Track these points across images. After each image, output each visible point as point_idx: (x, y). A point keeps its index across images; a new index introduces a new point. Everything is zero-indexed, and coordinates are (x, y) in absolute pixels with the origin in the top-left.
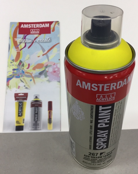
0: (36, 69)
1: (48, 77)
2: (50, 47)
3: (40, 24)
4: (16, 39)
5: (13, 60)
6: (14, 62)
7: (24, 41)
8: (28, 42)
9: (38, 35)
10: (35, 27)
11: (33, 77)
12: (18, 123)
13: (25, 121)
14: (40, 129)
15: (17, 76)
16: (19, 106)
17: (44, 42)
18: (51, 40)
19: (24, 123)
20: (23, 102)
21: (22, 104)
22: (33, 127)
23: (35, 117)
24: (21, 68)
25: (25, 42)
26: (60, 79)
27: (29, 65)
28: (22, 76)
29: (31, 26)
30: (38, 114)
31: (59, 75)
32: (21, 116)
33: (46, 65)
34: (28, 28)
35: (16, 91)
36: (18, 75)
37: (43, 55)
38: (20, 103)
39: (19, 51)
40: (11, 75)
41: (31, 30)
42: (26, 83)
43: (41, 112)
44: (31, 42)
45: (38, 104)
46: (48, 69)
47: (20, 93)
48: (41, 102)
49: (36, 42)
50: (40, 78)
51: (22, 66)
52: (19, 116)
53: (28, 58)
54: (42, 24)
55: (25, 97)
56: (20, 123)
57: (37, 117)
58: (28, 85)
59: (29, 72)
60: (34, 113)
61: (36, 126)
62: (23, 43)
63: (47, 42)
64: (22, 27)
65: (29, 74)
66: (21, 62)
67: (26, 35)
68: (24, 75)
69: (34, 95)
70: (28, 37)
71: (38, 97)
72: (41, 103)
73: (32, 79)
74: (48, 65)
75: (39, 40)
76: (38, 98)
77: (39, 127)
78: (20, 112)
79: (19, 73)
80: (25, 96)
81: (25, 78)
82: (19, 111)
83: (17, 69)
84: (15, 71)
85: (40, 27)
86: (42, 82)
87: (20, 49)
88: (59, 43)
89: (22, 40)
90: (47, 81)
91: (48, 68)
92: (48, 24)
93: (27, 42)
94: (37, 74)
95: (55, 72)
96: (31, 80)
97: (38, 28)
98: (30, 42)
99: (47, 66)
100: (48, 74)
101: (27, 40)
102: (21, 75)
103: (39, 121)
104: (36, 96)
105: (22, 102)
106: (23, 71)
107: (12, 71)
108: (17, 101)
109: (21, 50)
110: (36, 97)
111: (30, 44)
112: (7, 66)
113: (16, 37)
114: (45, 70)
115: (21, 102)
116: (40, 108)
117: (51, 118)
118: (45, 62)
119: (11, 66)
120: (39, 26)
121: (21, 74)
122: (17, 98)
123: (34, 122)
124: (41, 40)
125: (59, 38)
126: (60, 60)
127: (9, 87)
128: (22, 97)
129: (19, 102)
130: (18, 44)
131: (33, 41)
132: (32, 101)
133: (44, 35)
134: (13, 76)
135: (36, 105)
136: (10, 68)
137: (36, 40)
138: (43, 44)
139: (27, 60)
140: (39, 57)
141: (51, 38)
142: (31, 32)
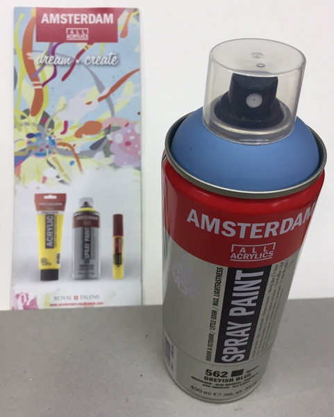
0: (84, 135)
1: (112, 156)
2: (117, 79)
3: (90, 15)
4: (31, 55)
5: (27, 111)
6: (30, 116)
7: (50, 60)
8: (61, 63)
9: (85, 44)
10: (78, 23)
11: (77, 156)
12: (46, 264)
13: (61, 260)
14: (95, 276)
15: (39, 152)
16: (47, 224)
17: (100, 65)
18: (117, 59)
19: (58, 262)
20: (55, 214)
21: (53, 220)
22: (80, 274)
23: (84, 249)
24: (48, 131)
25: (54, 63)
26: (140, 163)
27: (66, 124)
28: (50, 152)
29: (68, 18)
30: (92, 243)
31: (139, 153)
32: (52, 247)
33: (107, 126)
34: (60, 24)
35: (38, 188)
36: (41, 150)
37: (100, 99)
38: (48, 218)
39: (40, 87)
40: (24, 150)
41: (67, 29)
42: (62, 170)
43: (98, 239)
44: (69, 64)
45: (90, 220)
46: (113, 137)
47: (47, 195)
48: (98, 216)
49: (80, 63)
50: (93, 159)
51: (49, 127)
52: (47, 247)
53: (62, 107)
54: (96, 16)
55: (61, 204)
56: (50, 264)
57: (88, 251)
58: (65, 175)
59: (66, 142)
60: (80, 242)
61: (87, 269)
62: (48, 64)
63: (108, 65)
64: (45, 22)
65: (66, 148)
66: (45, 116)
67: (55, 44)
68: (54, 150)
69: (81, 200)
70: (62, 48)
71: (90, 204)
72: (96, 218)
73: (74, 159)
74: (112, 126)
75: (88, 58)
76: (91, 207)
77: (93, 273)
78: (50, 239)
79: (43, 144)
80: (60, 202)
81: (58, 156)
82: (46, 237)
83: (39, 135)
84: (34, 140)
85: (90, 22)
86: (98, 169)
87: (42, 82)
88: (138, 70)
89: (46, 57)
90: (111, 165)
91: (112, 133)
92: (111, 15)
93: (58, 62)
94: (88, 148)
95: (128, 144)
96: (72, 163)
97: (84, 25)
98: (67, 64)
99: (109, 129)
100: (112, 148)
101: (60, 59)
102: (47, 150)
103: (94, 258)
104: (86, 201)
105: (53, 215)
106: (53, 138)
107: (26, 139)
108: (40, 212)
109: (44, 84)
111: (67, 69)
112: (13, 126)
113: (31, 51)
114: (105, 138)
115: (50, 215)
116: (96, 228)
117: (121, 254)
118: (104, 117)
119: (21, 125)
120: (88, 20)
121: (47, 147)
122: (40, 204)
123: (82, 262)
124: (94, 58)
125: (138, 57)
126: (142, 113)
127: (20, 178)
128: (53, 204)
129: (47, 216)
130: (37, 68)
131: (75, 62)
132: (77, 213)
133: (102, 44)
134: (30, 152)
135: (85, 223)
136: (20, 130)
137: (82, 57)
138: (97, 68)
139: (61, 111)
140: (89, 103)
141: (118, 54)
142: (68, 36)
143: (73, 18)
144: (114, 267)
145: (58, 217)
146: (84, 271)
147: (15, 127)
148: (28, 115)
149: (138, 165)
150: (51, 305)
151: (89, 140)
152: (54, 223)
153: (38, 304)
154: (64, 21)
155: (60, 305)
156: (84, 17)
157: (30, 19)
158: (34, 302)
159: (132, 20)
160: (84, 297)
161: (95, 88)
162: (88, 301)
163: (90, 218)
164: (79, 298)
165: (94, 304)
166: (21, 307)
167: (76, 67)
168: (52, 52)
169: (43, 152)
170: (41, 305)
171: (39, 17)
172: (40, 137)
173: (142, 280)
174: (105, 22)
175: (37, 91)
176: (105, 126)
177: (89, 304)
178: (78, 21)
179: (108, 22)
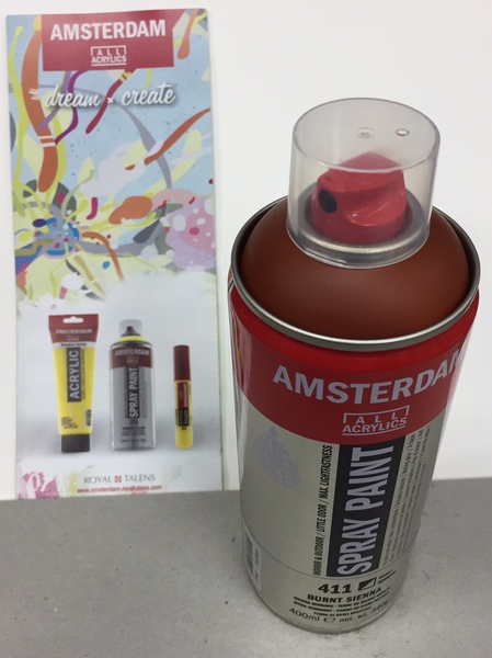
0: (123, 220)
1: (170, 253)
2: (174, 127)
3: (128, 24)
4: (36, 94)
5: (32, 184)
6: (38, 191)
7: (67, 100)
8: (85, 104)
9: (122, 71)
10: (110, 37)
11: (113, 254)
12: (70, 426)
13: (92, 419)
14: (146, 445)
15: (54, 249)
16: (69, 363)
17: (147, 105)
18: (174, 94)
19: (89, 424)
20: (82, 347)
21: (79, 357)
22: (124, 441)
23: (129, 402)
24: (67, 216)
25: (73, 104)
26: (215, 262)
27: (95, 202)
28: (70, 249)
29: (92, 30)
30: (141, 392)
31: (213, 246)
32: (79, 400)
33: (161, 203)
35: (54, 306)
36: (57, 245)
37: (148, 161)
38: (70, 353)
39: (53, 144)
40: (29, 246)
42: (90, 277)
43: (150, 386)
44: (96, 105)
45: (136, 355)
46: (170, 221)
47: (69, 316)
48: (149, 349)
49: (115, 102)
50: (139, 257)
51: (68, 208)
52: (71, 400)
53: (87, 174)
54: (138, 24)
55: (90, 331)
56: (76, 427)
57: (134, 405)
58: (96, 284)
59: (96, 231)
60: (122, 391)
61: (134, 434)
62: (64, 107)
63: (158, 104)
65: (96, 240)
66: (62, 192)
67: (73, 73)
68: (77, 245)
69: (123, 323)
70: (85, 80)
71: (137, 330)
72: (147, 353)
73: (110, 259)
74: (168, 203)
75: (127, 93)
76: (138, 335)
77: (144, 440)
78: (74, 387)
79: (60, 235)
80: (89, 327)
81: (83, 254)
82: (69, 383)
83: (53, 221)
84: (44, 229)
85: (129, 36)
86: (148, 273)
87: (54, 136)
88: (208, 110)
89: (61, 96)
90: (168, 267)
91: (168, 215)
92: (162, 22)
93: (79, 103)
94: (130, 240)
95: (194, 231)
96: (106, 265)
97: (118, 41)
98: (93, 106)
100: (169, 239)
101: (82, 97)
102: (66, 245)
103: (146, 416)
104: (130, 325)
105: (78, 349)
106: (74, 226)
107: (33, 229)
108: (58, 344)
109: (57, 140)
110: (130, 331)
111: (93, 114)
112: (11, 208)
113: (36, 86)
114: (158, 222)
115: (74, 349)
116: (146, 369)
117: (187, 409)
118: (155, 189)
119: (25, 206)
120: (124, 32)
121: (66, 240)
122: (58, 332)
123: (126, 423)
124: (136, 94)
125: (206, 89)
126: (216, 182)
127: (25, 292)
128: (77, 331)
129: (69, 350)
130: (47, 113)
131: (106, 100)
132: (115, 344)
133: (148, 71)
134: (39, 249)
135: (130, 361)
136: (23, 215)
137: (116, 94)
138: (143, 110)
139: (86, 181)
140: (131, 168)
141: (176, 85)
142: (94, 60)
143: (100, 29)
144: (176, 429)
145: (86, 352)
146: (130, 437)
147: (15, 209)
148: (35, 190)
149: (212, 266)
150: (79, 491)
151: (132, 227)
152: (79, 361)
153: (59, 490)
154: (86, 35)
155: (93, 490)
156: (119, 27)
157: (32, 34)
158: (52, 486)
159: (196, 29)
160: (132, 477)
161: (139, 143)
162: (137, 484)
163: (137, 351)
164: (123, 479)
165: (147, 488)
166: (32, 495)
167: (108, 109)
168: (69, 87)
169: (59, 249)
170: (64, 491)
171: (46, 31)
172: (55, 225)
173: (222, 451)
174: (152, 35)
175: (47, 150)
176: (157, 203)
177: (140, 488)
178: (108, 34)
179: (157, 34)
